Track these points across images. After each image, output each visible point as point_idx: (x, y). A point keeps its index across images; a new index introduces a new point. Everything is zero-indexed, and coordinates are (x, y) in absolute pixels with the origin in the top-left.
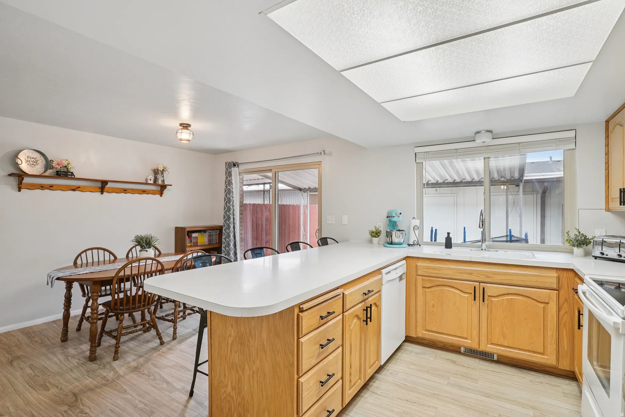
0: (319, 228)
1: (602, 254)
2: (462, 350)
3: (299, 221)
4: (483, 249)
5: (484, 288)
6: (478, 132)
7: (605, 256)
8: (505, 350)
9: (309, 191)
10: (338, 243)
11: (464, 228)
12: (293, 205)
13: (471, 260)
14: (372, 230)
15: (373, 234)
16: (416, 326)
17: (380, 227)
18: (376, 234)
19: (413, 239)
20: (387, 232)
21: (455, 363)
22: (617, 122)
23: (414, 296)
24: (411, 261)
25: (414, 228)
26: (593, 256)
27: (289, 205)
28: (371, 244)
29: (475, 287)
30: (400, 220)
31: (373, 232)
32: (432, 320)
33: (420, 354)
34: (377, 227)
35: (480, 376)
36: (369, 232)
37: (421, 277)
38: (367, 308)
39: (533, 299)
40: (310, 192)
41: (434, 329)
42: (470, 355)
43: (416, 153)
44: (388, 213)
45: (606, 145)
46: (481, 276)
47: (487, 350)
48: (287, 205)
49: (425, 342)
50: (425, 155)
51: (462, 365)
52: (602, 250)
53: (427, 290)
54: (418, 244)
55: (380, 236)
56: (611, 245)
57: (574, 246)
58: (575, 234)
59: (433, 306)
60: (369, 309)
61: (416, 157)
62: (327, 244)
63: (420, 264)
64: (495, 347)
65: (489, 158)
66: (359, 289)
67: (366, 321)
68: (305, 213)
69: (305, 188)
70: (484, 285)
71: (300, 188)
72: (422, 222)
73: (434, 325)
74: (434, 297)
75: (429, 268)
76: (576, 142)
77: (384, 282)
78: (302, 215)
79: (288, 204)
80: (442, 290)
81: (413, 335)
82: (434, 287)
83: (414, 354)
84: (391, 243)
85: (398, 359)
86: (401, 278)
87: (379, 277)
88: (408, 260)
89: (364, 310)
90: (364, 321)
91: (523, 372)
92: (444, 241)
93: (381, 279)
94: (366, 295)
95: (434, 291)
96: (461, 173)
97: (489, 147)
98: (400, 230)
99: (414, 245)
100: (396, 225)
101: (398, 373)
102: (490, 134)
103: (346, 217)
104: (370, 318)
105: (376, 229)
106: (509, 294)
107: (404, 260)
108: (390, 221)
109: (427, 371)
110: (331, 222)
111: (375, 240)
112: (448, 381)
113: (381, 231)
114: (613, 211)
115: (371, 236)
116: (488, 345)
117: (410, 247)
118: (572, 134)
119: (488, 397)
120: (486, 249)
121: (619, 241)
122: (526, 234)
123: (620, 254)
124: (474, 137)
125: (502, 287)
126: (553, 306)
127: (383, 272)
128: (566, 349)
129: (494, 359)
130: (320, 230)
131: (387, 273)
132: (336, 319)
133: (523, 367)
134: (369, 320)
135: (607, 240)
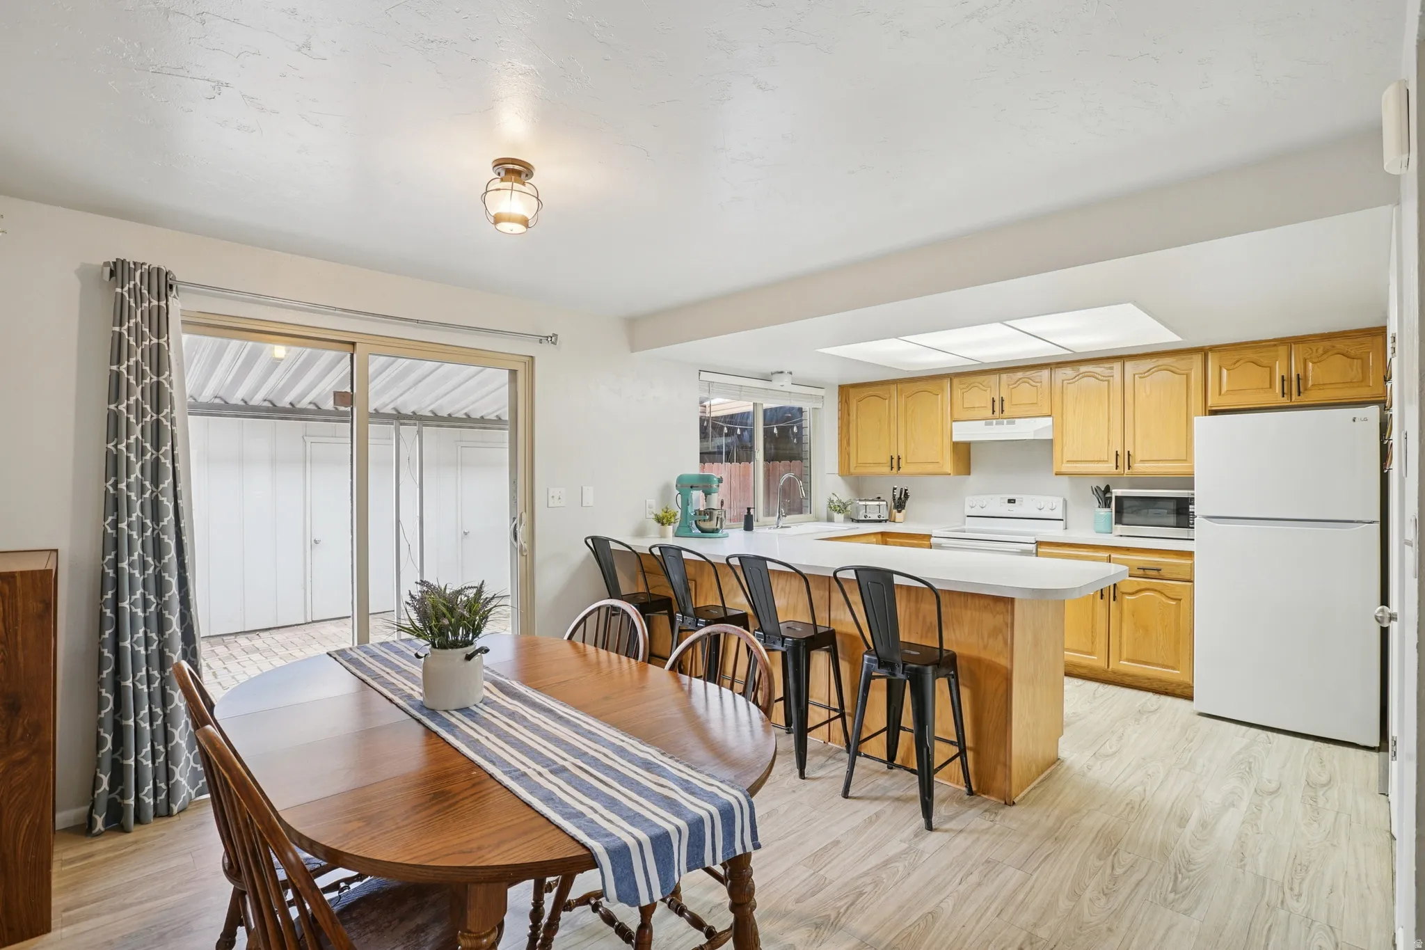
18: (668, 519)
22: (871, 393)
31: (663, 517)
76: (823, 402)
102: (790, 376)
103: (591, 489)
110: (558, 504)
111: (669, 530)
121: (864, 503)
135: (868, 503)
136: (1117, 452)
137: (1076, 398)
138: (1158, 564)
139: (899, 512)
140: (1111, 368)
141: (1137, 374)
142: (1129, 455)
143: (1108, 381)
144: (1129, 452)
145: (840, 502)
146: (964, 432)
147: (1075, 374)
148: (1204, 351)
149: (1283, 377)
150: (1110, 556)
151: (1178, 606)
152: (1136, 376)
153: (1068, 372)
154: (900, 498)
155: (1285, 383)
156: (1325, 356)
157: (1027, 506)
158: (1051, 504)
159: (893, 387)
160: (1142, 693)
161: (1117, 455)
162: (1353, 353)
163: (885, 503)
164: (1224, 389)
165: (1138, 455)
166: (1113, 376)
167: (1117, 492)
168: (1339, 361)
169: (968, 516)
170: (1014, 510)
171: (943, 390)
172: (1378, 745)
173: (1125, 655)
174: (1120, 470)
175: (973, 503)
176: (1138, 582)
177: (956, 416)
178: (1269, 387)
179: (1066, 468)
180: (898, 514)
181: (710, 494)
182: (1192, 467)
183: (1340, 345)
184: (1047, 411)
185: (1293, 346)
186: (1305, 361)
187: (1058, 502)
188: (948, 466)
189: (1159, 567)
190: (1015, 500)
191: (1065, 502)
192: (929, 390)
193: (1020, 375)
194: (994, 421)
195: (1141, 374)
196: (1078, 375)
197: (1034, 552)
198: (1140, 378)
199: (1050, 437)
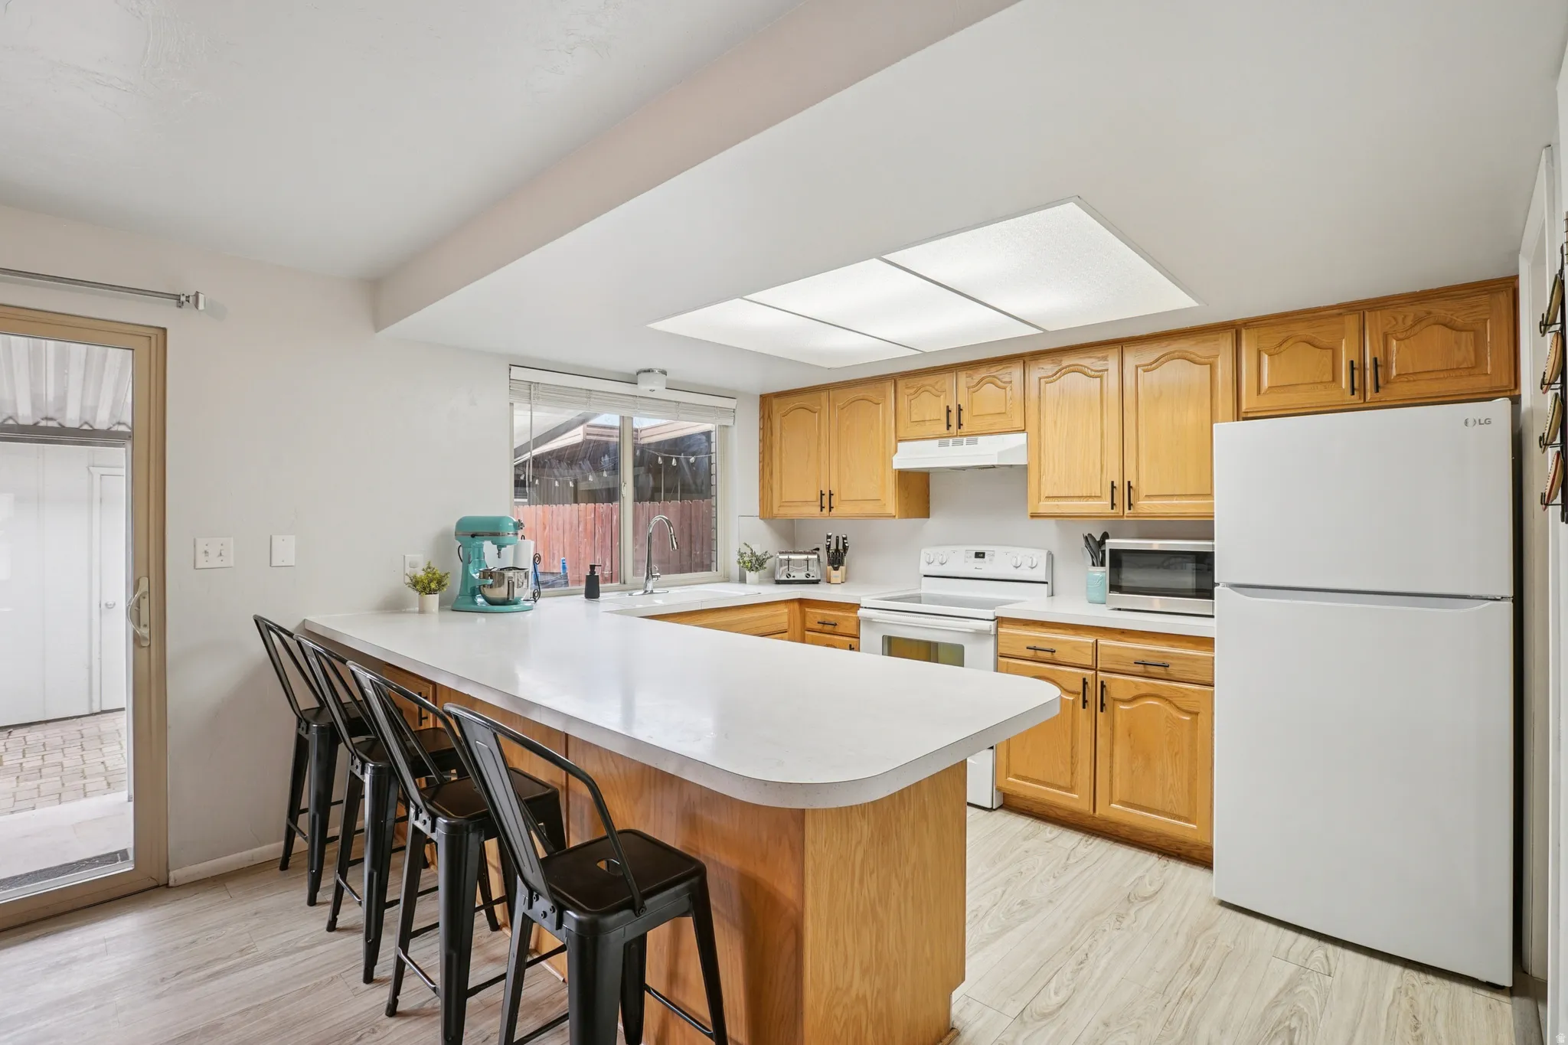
1: (789, 575)
4: (647, 591)
6: (646, 370)
7: (791, 578)
22: (798, 404)
26: (776, 581)
31: (421, 581)
43: (510, 380)
45: (760, 427)
50: (530, 390)
52: (789, 570)
56: (798, 563)
76: (734, 417)
102: (665, 377)
103: (292, 540)
110: (217, 564)
120: (653, 591)
123: (809, 573)
124: (637, 378)
135: (792, 557)
136: (1113, 483)
137: (1058, 404)
138: (1164, 657)
139: (836, 569)
140: (1105, 358)
141: (1140, 366)
142: (1130, 487)
143: (1101, 377)
144: (1129, 482)
145: (753, 554)
146: (913, 456)
147: (1057, 369)
148: (1235, 329)
149: (1352, 362)
150: (1097, 641)
151: (1194, 723)
152: (1139, 370)
153: (1047, 368)
154: (837, 550)
155: (1356, 373)
156: (1417, 328)
157: (999, 563)
158: (1031, 561)
159: (824, 395)
160: (1141, 855)
161: (1113, 487)
162: (1460, 321)
163: (816, 557)
164: (1266, 383)
165: (1144, 487)
166: (1107, 370)
167: (1112, 543)
168: (1437, 336)
169: (925, 576)
170: (985, 568)
171: (885, 397)
172: (1511, 985)
173: (1117, 796)
174: (1118, 510)
175: (930, 558)
176: (1136, 685)
177: (901, 434)
178: (1331, 379)
179: (1046, 507)
180: (834, 573)
181: (504, 546)
182: (1212, 505)
183: (1439, 309)
184: (1019, 425)
185: (1367, 313)
186: (1386, 337)
187: (1041, 558)
188: (891, 505)
189: (1167, 661)
190: (984, 554)
191: (1051, 557)
192: (870, 398)
193: (983, 373)
194: (951, 440)
195: (1148, 365)
196: (1060, 370)
197: (993, 633)
198: (1145, 371)
199: (1023, 462)
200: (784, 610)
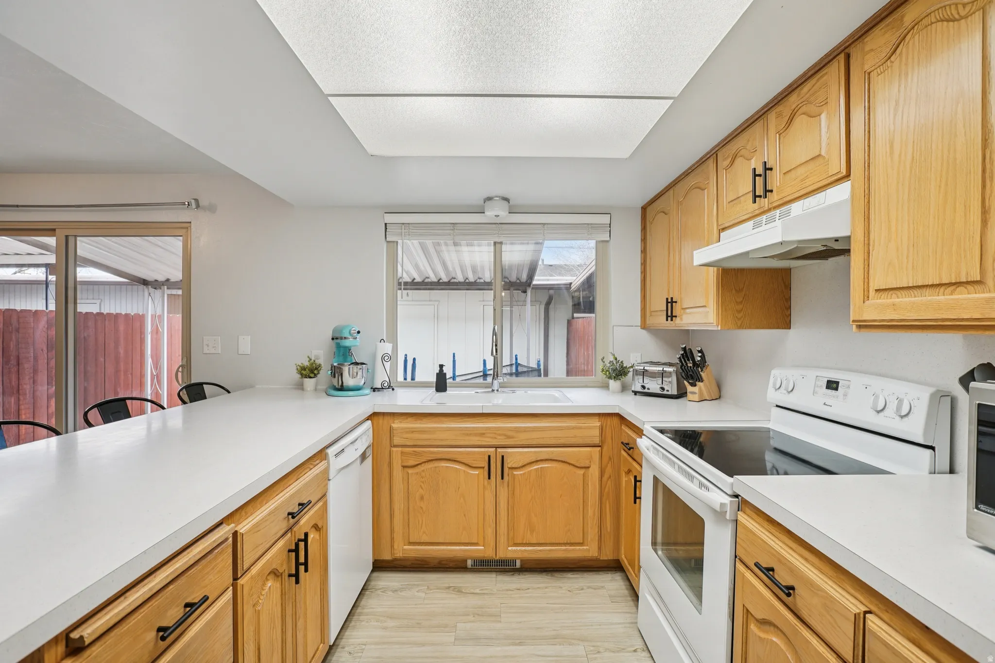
0: (185, 363)
1: (644, 387)
2: (469, 563)
3: (143, 348)
4: (494, 390)
5: (503, 457)
6: (489, 199)
7: (646, 390)
8: (534, 550)
9: (166, 287)
10: (229, 392)
11: (453, 355)
12: (127, 315)
13: (484, 412)
14: (302, 364)
15: (304, 372)
16: (392, 539)
17: (317, 357)
18: (310, 371)
19: (381, 378)
20: (333, 367)
21: (462, 592)
22: (659, 209)
23: (387, 486)
24: (380, 420)
25: (383, 358)
26: (633, 391)
27: (117, 314)
28: (300, 391)
29: (489, 457)
30: (358, 344)
31: (303, 368)
32: (420, 523)
33: (401, 589)
34: (313, 359)
35: (502, 605)
36: (295, 368)
37: (400, 449)
38: (297, 545)
39: (569, 464)
40: (168, 288)
41: (425, 539)
42: (482, 570)
43: (386, 224)
44: (334, 331)
45: (641, 239)
46: (499, 437)
47: (508, 556)
48: (109, 314)
49: (408, 563)
50: (402, 229)
51: (472, 591)
52: (643, 382)
53: (410, 471)
54: (389, 386)
55: (319, 376)
56: (653, 375)
57: (610, 378)
58: (610, 361)
59: (422, 498)
60: (302, 544)
61: (386, 231)
62: (203, 397)
63: (397, 425)
64: (519, 548)
65: (501, 243)
66: (276, 509)
67: (297, 576)
68: (156, 332)
69: (156, 281)
70: (502, 452)
71: (144, 280)
72: (395, 349)
73: (424, 532)
74: (423, 482)
75: (413, 432)
76: (610, 231)
77: (332, 474)
78: (149, 336)
79: (114, 313)
80: (436, 467)
81: (387, 556)
82: (423, 465)
83: (390, 593)
84: (342, 388)
85: (361, 613)
86: (363, 457)
87: (322, 466)
88: (375, 418)
89: (290, 551)
90: (290, 575)
91: (557, 577)
92: (434, 379)
93: (326, 471)
94: (293, 517)
95: (423, 471)
96: (451, 269)
97: (503, 226)
98: (357, 364)
99: (383, 388)
100: (350, 354)
101: (364, 647)
102: (506, 203)
103: (248, 339)
104: (306, 564)
105: (311, 362)
106: (537, 461)
107: (367, 420)
108: (338, 346)
109: (418, 623)
110: (213, 351)
111: (309, 383)
112: (454, 633)
113: (320, 365)
114: (652, 328)
115: (299, 376)
116: (510, 548)
117: (376, 393)
118: (605, 219)
119: (520, 644)
120: (499, 390)
121: (642, 368)
122: (538, 361)
123: (663, 386)
124: (483, 207)
125: (528, 452)
126: (594, 471)
127: (329, 453)
128: (609, 530)
129: (517, 567)
130: (187, 366)
131: (337, 455)
132: (214, 609)
133: (555, 569)
134: (302, 568)
135: (649, 368)
139: (693, 385)
157: (854, 400)
159: (672, 193)
163: (674, 370)
169: (777, 406)
171: (709, 179)
175: (777, 382)
179: (872, 310)
180: (690, 389)
184: (838, 169)
188: (712, 313)
190: (837, 383)
192: (697, 186)
193: (794, 102)
194: (765, 217)
199: (848, 234)
200: (596, 423)
